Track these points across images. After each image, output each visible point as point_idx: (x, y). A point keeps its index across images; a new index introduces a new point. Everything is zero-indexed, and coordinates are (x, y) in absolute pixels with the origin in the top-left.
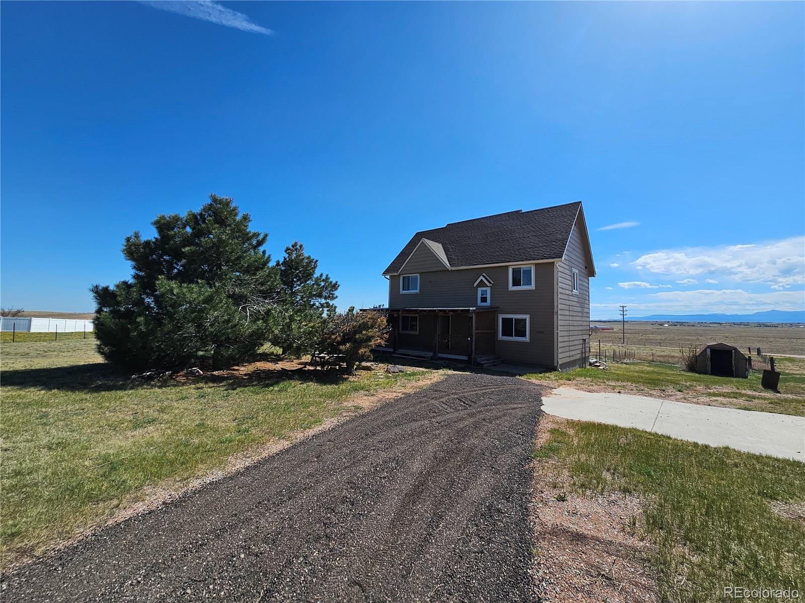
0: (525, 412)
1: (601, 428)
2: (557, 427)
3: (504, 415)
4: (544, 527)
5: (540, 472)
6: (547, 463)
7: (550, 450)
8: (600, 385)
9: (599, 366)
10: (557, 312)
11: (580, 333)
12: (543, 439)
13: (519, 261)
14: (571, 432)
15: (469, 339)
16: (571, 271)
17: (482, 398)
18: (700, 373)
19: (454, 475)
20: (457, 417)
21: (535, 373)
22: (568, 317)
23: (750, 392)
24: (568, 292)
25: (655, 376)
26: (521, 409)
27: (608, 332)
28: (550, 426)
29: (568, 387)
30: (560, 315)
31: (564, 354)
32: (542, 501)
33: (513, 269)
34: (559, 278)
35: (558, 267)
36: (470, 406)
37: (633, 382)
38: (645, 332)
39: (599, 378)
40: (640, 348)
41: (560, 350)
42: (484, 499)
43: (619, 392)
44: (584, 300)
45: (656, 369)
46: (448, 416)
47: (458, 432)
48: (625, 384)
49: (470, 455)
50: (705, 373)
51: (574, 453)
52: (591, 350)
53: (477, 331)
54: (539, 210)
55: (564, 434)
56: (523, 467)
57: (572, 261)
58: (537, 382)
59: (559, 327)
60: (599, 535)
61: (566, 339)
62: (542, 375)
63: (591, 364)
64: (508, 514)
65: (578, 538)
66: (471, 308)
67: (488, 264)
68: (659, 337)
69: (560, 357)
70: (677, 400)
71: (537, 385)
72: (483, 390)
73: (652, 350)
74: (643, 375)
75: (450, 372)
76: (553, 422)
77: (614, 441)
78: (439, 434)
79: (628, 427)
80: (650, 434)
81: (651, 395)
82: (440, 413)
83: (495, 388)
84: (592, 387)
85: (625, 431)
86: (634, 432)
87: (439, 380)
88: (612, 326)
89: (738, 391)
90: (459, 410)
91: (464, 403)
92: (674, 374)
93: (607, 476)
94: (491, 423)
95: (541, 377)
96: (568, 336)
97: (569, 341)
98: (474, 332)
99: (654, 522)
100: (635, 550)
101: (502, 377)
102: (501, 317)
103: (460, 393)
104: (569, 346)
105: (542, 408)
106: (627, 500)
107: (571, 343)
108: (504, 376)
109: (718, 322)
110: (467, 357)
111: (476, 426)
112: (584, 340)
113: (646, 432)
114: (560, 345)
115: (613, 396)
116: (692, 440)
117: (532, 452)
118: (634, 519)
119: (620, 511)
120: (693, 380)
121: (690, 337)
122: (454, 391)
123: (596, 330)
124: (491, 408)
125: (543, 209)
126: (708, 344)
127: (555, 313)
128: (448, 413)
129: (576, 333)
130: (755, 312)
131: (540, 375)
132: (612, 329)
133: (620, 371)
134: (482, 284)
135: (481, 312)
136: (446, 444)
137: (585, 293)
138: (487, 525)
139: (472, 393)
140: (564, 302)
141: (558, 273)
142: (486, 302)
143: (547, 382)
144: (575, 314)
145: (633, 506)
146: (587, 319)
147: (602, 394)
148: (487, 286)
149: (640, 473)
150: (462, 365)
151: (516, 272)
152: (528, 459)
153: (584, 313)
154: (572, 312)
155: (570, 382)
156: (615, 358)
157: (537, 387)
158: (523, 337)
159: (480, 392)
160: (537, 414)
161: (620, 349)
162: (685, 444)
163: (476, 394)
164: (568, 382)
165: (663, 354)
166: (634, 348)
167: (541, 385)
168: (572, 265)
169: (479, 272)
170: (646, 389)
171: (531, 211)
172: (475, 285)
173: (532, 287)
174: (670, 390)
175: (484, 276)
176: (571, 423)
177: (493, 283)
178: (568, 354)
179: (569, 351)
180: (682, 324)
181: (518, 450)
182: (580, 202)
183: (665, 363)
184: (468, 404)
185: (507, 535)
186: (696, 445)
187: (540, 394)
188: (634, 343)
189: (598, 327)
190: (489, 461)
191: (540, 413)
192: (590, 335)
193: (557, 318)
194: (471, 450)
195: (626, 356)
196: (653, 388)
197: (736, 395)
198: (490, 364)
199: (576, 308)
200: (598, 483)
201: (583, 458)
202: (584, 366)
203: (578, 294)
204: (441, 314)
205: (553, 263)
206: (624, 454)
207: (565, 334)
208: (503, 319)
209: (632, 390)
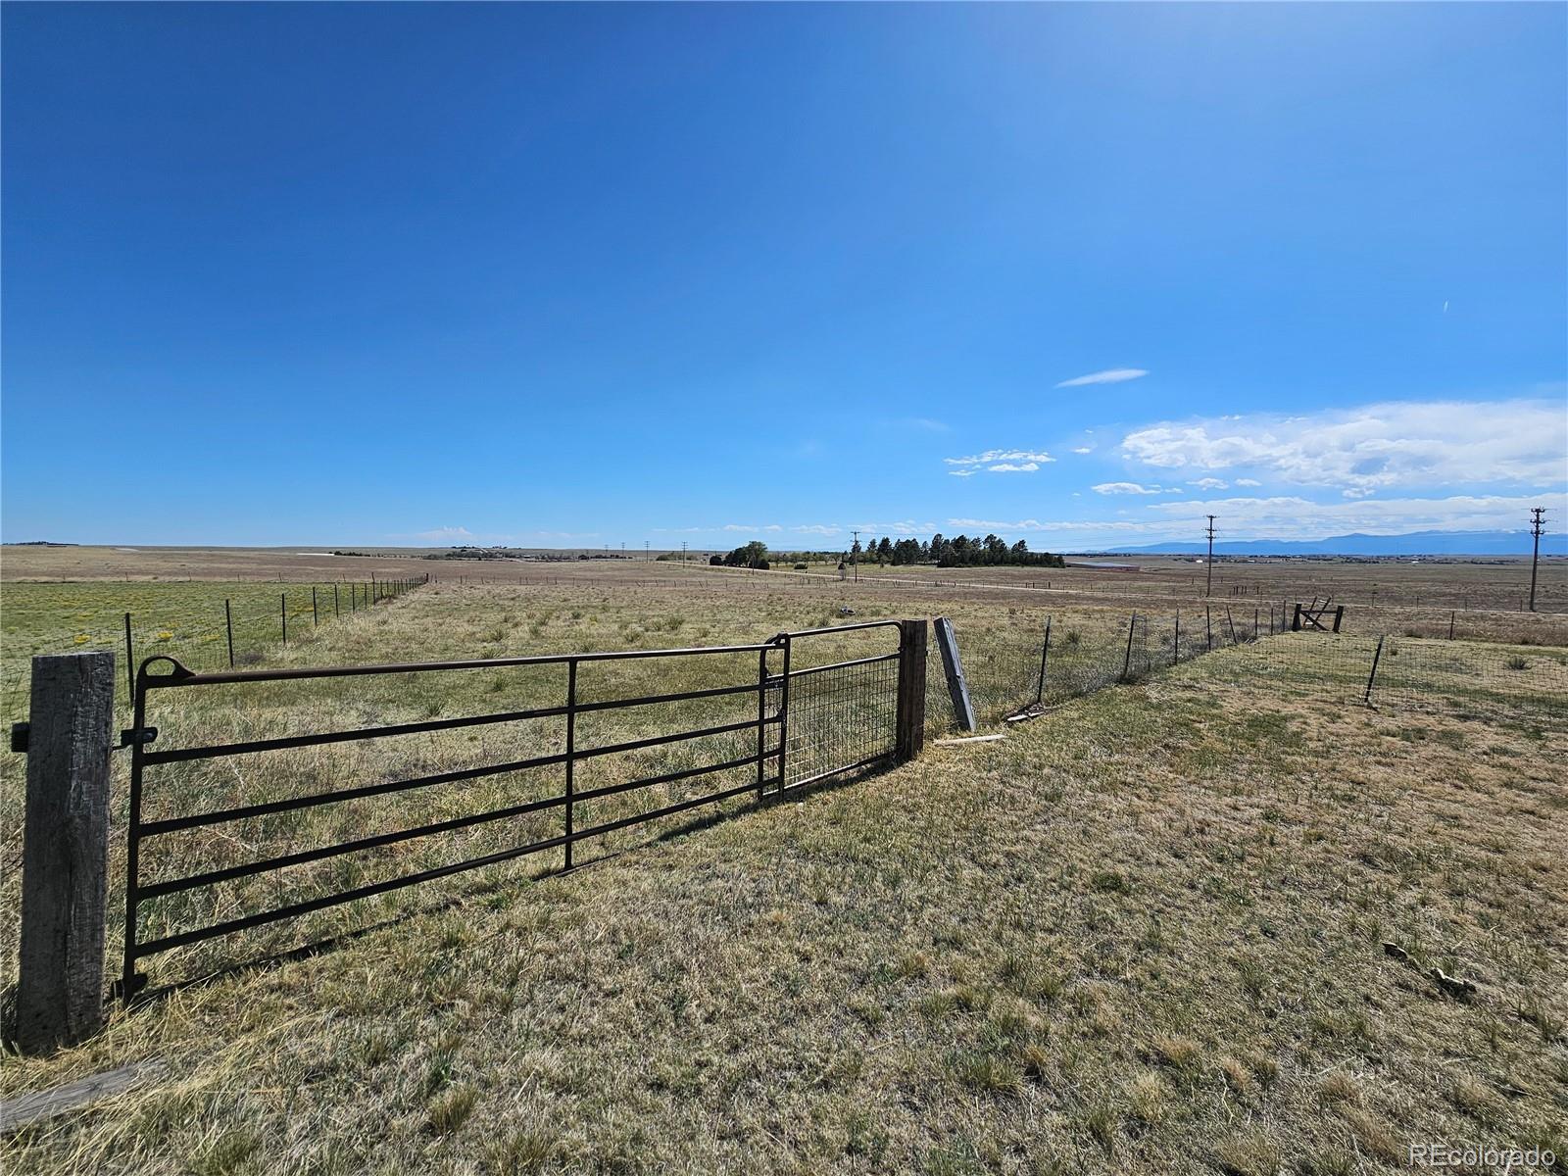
109: (1281, 555)
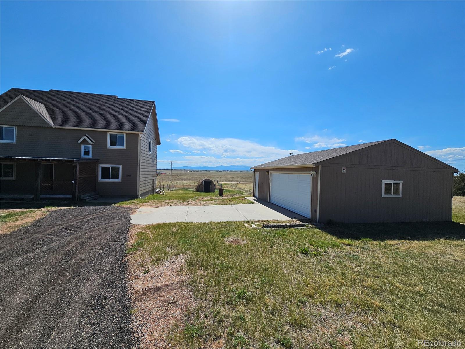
0: (120, 226)
1: (164, 225)
2: (140, 231)
3: (105, 232)
4: (138, 293)
5: (133, 261)
6: (137, 253)
7: (138, 245)
8: (162, 203)
9: (160, 193)
10: (140, 164)
11: (152, 176)
12: (133, 240)
13: (115, 129)
14: (149, 232)
15: (73, 182)
16: (148, 140)
17: (86, 224)
18: (200, 192)
19: (64, 288)
20: (64, 243)
21: (125, 201)
22: (145, 167)
23: (215, 198)
24: (146, 153)
25: (184, 195)
26: (117, 225)
27: (164, 175)
28: (137, 231)
29: (145, 207)
30: (141, 165)
31: (143, 188)
32: (135, 278)
33: (111, 134)
34: (141, 144)
35: (141, 137)
36: (76, 231)
37: (176, 199)
38: (180, 175)
39: (161, 199)
40: (178, 182)
41: (140, 186)
42: (93, 296)
43: (171, 205)
44: (154, 158)
45: (185, 192)
46: (54, 244)
47: (66, 254)
48: (172, 201)
49: (78, 267)
50: (202, 192)
51: (151, 243)
52: (157, 185)
53: (80, 176)
54: (129, 99)
55: (145, 234)
56: (121, 262)
57: (149, 135)
58: (127, 206)
59: (140, 173)
60: (167, 283)
61: (144, 179)
62: (129, 202)
63: (156, 192)
64: (113, 297)
65: (158, 289)
66: (75, 159)
67: (91, 128)
68: (186, 177)
69: (140, 190)
70: (193, 205)
71: (127, 208)
72: (86, 217)
73: (183, 183)
74: (180, 196)
75: (54, 209)
76: (138, 229)
77: (170, 231)
78: (46, 261)
79: (176, 222)
80: (185, 223)
81: (184, 205)
82: (45, 244)
83: (96, 215)
84: (157, 205)
85: (175, 224)
86: (179, 224)
87: (42, 217)
88: (166, 172)
89: (212, 198)
90: (65, 237)
91: (70, 230)
92: (191, 194)
93: (168, 250)
94: (95, 239)
95: (129, 203)
96: (145, 178)
97: (146, 180)
98: (78, 176)
99: (190, 264)
100: (183, 282)
101: (102, 207)
102: (100, 166)
103: (65, 224)
104: (146, 183)
105: (131, 221)
106: (178, 259)
107: (147, 182)
108: (103, 206)
110: (71, 195)
111: (82, 245)
112: (154, 180)
113: (183, 223)
114: (141, 183)
115: (168, 208)
116: (200, 222)
117: (126, 250)
118: (182, 266)
119: (176, 266)
120: (198, 195)
121: (196, 177)
122: (59, 223)
123: (159, 174)
124: (95, 229)
125: (132, 100)
126: (204, 179)
127: (138, 164)
128: (53, 242)
129: (149, 176)
130: (216, 166)
131: (128, 202)
132: (166, 173)
133: (170, 195)
134: (85, 142)
135: (84, 163)
136: (54, 266)
137: (155, 153)
138: (97, 312)
139: (77, 221)
140: (144, 158)
141: (140, 141)
142: (89, 155)
143: (133, 205)
144: (149, 165)
145: (181, 260)
146: (155, 168)
147: (163, 208)
148: (90, 144)
149: (182, 243)
150: (66, 202)
151: (113, 137)
152: (124, 255)
153: (154, 165)
154: (148, 164)
155: (146, 203)
156: (168, 188)
157: (126, 210)
158: (117, 179)
159: (84, 220)
160: (128, 226)
161: (170, 183)
162: (198, 224)
163: (81, 221)
164: (145, 204)
165: (187, 184)
166: (175, 183)
167: (129, 208)
168: (149, 137)
169: (84, 133)
170: (182, 202)
171: (125, 99)
172: (79, 142)
173: (124, 147)
174: (191, 201)
175: (87, 136)
176: (148, 227)
177: (94, 142)
178: (144, 188)
179: (145, 186)
180: (194, 171)
181: (117, 252)
182: (154, 102)
183: (188, 189)
184: (73, 231)
185: (113, 311)
186: (201, 223)
187: (129, 213)
188: (175, 180)
189: (161, 172)
190: (95, 267)
191: (130, 225)
192: (156, 177)
193: (140, 167)
194: (79, 264)
195: (172, 186)
196: (184, 201)
197: (212, 200)
198: (92, 199)
199: (150, 162)
200: (165, 255)
201: (156, 244)
202: (153, 193)
203: (151, 154)
204: (44, 163)
205: (138, 134)
206: (175, 236)
207: (144, 176)
208: (103, 168)
209: (176, 203)
